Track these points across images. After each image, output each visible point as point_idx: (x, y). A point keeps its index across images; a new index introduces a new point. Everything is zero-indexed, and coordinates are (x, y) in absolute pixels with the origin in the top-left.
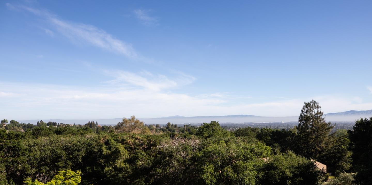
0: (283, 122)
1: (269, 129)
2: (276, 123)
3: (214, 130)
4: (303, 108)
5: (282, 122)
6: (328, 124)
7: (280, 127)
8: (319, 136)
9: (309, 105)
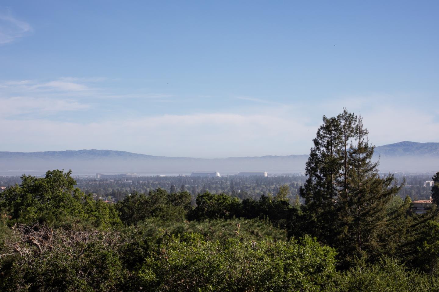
0: (219, 175)
1: (221, 197)
2: (199, 178)
3: (61, 200)
4: (318, 133)
5: (215, 173)
6: (387, 181)
7: (210, 188)
8: (364, 215)
9: (334, 126)
